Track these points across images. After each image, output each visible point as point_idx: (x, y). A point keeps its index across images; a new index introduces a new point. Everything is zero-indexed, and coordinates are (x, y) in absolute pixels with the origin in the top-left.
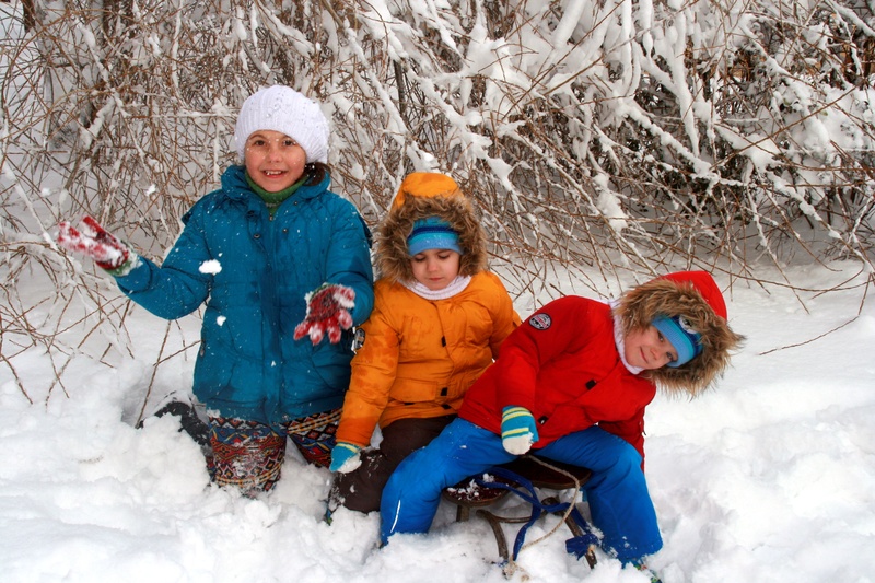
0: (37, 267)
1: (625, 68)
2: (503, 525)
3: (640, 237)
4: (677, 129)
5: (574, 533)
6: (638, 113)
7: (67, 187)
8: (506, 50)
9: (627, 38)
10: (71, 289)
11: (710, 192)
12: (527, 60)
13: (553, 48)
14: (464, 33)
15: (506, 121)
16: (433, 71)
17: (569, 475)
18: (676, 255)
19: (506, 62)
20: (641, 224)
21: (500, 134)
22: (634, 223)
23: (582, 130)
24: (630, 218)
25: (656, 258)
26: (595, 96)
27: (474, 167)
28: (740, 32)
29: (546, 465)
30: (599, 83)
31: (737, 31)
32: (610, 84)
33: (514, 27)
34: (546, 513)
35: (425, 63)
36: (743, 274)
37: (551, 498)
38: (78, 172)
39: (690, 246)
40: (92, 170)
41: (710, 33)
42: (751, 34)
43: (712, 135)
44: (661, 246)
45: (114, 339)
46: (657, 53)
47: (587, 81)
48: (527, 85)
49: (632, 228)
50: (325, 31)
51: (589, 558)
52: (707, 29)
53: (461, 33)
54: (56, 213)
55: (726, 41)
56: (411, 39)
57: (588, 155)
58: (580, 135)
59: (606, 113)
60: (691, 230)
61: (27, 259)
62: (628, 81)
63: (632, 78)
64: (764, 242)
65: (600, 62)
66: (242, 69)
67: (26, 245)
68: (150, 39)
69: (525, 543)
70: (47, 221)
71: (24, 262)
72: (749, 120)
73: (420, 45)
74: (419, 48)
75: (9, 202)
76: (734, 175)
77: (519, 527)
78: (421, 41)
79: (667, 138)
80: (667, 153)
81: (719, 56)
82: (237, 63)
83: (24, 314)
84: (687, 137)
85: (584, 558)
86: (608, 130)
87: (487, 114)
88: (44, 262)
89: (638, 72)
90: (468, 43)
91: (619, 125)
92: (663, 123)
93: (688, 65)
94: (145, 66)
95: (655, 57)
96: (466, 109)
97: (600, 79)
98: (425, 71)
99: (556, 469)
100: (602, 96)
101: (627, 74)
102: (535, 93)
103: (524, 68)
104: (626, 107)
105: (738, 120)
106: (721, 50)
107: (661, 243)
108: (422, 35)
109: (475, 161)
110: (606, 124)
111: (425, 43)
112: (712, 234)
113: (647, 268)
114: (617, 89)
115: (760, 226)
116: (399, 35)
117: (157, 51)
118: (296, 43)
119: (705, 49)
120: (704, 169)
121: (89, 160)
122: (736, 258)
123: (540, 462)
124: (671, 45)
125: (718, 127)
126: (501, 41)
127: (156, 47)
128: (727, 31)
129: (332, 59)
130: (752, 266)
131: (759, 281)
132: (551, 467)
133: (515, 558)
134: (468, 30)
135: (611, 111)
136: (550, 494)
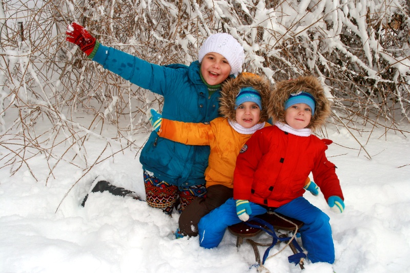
0: (45, 117)
1: (334, 23)
2: (259, 247)
3: (340, 108)
4: (361, 54)
5: (294, 252)
6: (341, 46)
7: (60, 79)
8: (274, 14)
9: (335, 8)
10: (59, 127)
11: (376, 86)
12: (285, 19)
13: (298, 13)
14: (254, 6)
15: (274, 49)
16: (238, 24)
17: (292, 223)
18: (359, 117)
19: (274, 20)
20: (341, 102)
21: (269, 55)
22: (337, 101)
23: (312, 54)
24: (335, 98)
25: (348, 118)
26: (319, 37)
27: (257, 72)
28: (394, 5)
29: (281, 217)
30: (321, 31)
31: (393, 4)
32: (327, 31)
33: (279, 4)
34: (280, 242)
35: (234, 20)
36: (392, 127)
37: (284, 235)
38: (66, 72)
39: (366, 113)
40: (72, 71)
41: (379, 6)
42: (400, 6)
43: (377, 57)
44: (351, 112)
45: (78, 152)
46: (351, 16)
47: (315, 30)
48: (284, 31)
49: (336, 103)
50: (185, 4)
51: (301, 265)
52: (379, 3)
53: (252, 5)
54: (54, 91)
55: (386, 9)
56: (227, 9)
57: (315, 67)
58: (311, 57)
59: (325, 45)
60: (366, 104)
61: (40, 113)
62: (336, 30)
63: (338, 28)
64: (404, 111)
65: (322, 20)
66: (143, 23)
67: (40, 106)
68: (100, 8)
69: (268, 256)
70: (50, 95)
71: (39, 114)
72: (398, 50)
73: (231, 11)
74: (231, 13)
75: (33, 85)
76: (390, 78)
77: (266, 248)
78: (232, 10)
79: (355, 59)
80: (356, 66)
81: (382, 17)
82: (141, 19)
83: (36, 138)
84: (367, 58)
85: (298, 265)
86: (326, 55)
87: (264, 46)
88: (49, 114)
89: (341, 25)
90: (256, 10)
91: (331, 51)
92: (354, 51)
93: (368, 22)
94: (98, 21)
95: (351, 18)
96: (254, 43)
97: (321, 29)
98: (234, 24)
99: (286, 220)
100: (323, 37)
101: (335, 27)
102: (288, 36)
103: (284, 23)
104: (334, 42)
105: (393, 50)
106: (384, 14)
107: (351, 111)
108: (233, 7)
109: (258, 69)
110: (324, 51)
111: (234, 11)
112: (377, 107)
113: (342, 123)
114: (330, 33)
115: (401, 103)
116: (221, 6)
117: (103, 14)
118: (171, 10)
119: (376, 13)
120: (373, 74)
121: (71, 66)
122: (389, 119)
123: (278, 216)
124: (358, 12)
125: (382, 53)
126: (272, 9)
127: (102, 11)
128: (387, 4)
129: (188, 18)
130: (399, 123)
131: (401, 131)
132: (283, 219)
133: (263, 263)
134: (256, 4)
135: (327, 45)
136: (283, 232)
